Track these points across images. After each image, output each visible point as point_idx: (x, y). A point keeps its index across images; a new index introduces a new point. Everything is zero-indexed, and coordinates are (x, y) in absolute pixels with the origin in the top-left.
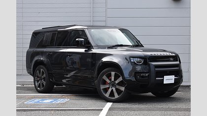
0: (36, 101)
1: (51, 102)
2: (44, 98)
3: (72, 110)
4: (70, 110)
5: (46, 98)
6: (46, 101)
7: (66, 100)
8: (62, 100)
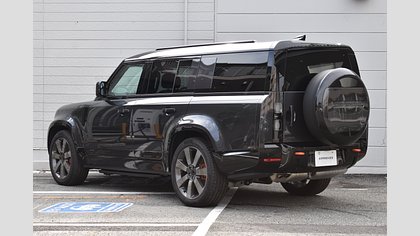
0: (63, 207)
1: (95, 209)
2: (81, 200)
3: (134, 229)
4: (128, 229)
5: (86, 200)
6: (83, 208)
7: (127, 205)
8: (117, 204)
